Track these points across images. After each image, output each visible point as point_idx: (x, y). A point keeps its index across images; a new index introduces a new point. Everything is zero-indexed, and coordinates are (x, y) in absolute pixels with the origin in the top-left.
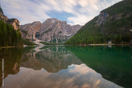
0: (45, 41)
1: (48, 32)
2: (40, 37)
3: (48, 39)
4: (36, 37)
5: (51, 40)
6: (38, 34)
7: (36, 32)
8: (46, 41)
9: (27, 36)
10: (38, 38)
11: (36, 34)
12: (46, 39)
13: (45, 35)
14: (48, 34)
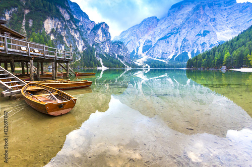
1: (170, 36)
2: (152, 51)
3: (167, 53)
4: (144, 51)
5: (174, 56)
6: (149, 44)
7: (146, 41)
8: (162, 58)
9: (121, 50)
10: (147, 52)
11: (144, 44)
12: (163, 53)
13: (162, 45)
14: (168, 42)
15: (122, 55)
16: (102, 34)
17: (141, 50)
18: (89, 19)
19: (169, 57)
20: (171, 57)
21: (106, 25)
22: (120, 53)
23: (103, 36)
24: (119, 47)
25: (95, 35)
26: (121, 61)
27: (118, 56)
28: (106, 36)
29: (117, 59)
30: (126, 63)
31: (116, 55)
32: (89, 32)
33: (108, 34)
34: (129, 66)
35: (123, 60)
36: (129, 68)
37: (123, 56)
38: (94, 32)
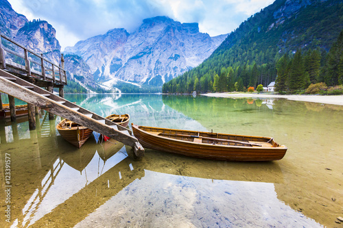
0: (133, 82)
1: (142, 56)
2: (122, 72)
3: (140, 76)
4: (112, 71)
5: (148, 80)
6: (118, 63)
7: (114, 59)
8: (135, 81)
9: (78, 67)
10: (116, 73)
11: (112, 63)
12: (136, 75)
13: (134, 66)
14: (141, 63)
15: (81, 75)
16: (42, 40)
17: (107, 69)
18: (11, 9)
19: (142, 80)
20: (144, 80)
21: (49, 26)
22: (78, 73)
23: (45, 44)
24: (76, 63)
25: (29, 39)
26: (81, 84)
27: (75, 76)
28: (52, 44)
29: (74, 81)
30: (88, 86)
31: (72, 75)
32: (14, 32)
33: (55, 42)
34: (93, 90)
35: (83, 82)
36: (92, 93)
37: (82, 77)
38: (25, 34)
